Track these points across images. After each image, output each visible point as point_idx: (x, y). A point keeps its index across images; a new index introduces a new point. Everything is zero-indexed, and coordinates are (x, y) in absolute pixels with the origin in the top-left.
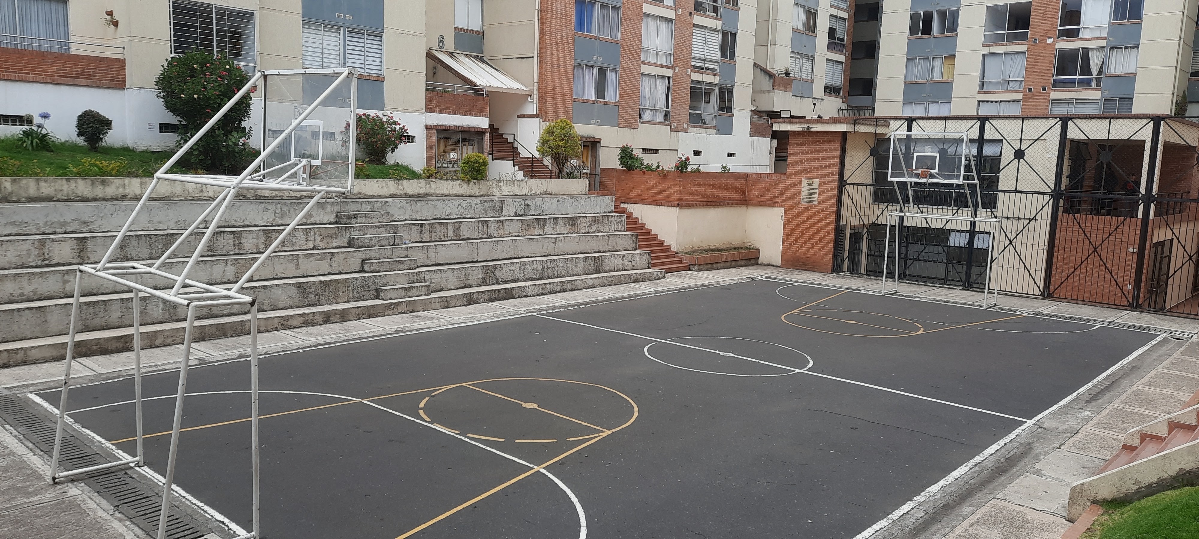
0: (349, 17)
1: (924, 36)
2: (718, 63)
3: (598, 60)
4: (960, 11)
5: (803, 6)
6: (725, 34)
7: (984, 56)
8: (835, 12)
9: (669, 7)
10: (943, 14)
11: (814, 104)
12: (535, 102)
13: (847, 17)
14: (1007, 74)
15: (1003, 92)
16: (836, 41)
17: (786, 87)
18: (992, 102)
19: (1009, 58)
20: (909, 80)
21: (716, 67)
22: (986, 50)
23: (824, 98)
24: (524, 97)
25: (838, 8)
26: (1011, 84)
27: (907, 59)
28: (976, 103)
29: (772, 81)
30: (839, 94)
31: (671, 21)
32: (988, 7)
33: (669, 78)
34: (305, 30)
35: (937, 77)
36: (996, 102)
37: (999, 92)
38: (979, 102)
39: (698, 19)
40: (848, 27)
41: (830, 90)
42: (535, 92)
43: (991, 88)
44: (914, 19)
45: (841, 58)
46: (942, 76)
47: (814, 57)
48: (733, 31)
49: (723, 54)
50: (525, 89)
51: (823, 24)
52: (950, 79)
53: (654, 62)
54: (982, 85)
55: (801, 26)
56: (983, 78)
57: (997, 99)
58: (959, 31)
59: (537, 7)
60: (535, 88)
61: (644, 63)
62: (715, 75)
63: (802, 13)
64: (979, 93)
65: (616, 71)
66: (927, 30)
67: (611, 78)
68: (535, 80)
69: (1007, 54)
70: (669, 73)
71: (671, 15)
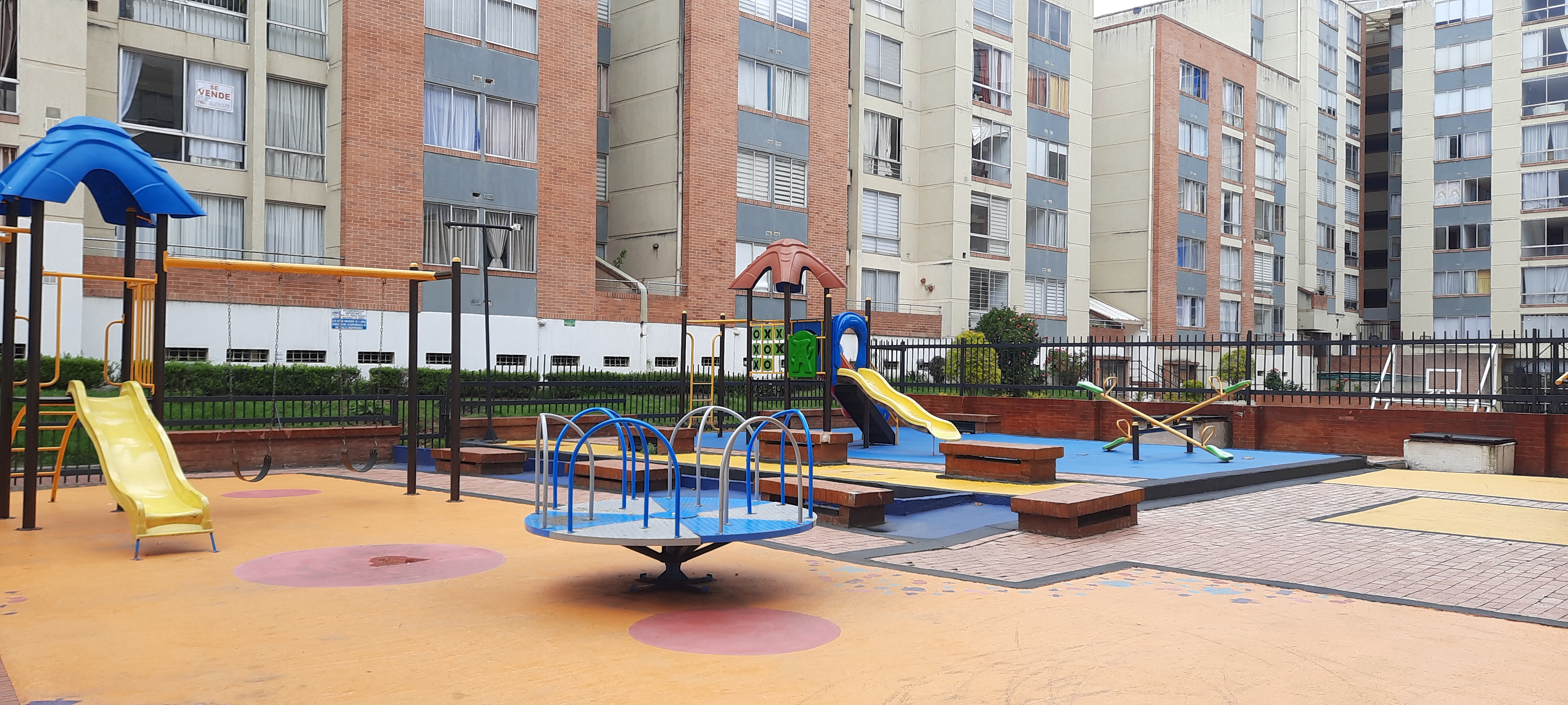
0: (1049, 270)
1: (1452, 250)
2: (1271, 285)
3: (1191, 291)
4: (1492, 226)
5: (1323, 225)
6: (1276, 257)
7: (1523, 269)
8: (1349, 227)
9: (1236, 238)
10: (1471, 229)
11: (1338, 320)
12: (1149, 331)
13: (1358, 231)
14: (1552, 288)
15: (1549, 306)
16: (1351, 256)
17: (1322, 306)
18: (1537, 315)
19: (1552, 271)
20: (1439, 294)
21: (1270, 290)
22: (1526, 264)
23: (1345, 313)
24: (1137, 327)
25: (1351, 223)
26: (1558, 298)
27: (1434, 273)
28: (1520, 317)
29: (1310, 300)
30: (1355, 309)
31: (1238, 250)
32: (1522, 222)
33: (1238, 302)
34: (1028, 284)
35: (1471, 291)
36: (1542, 315)
37: (1545, 306)
38: (1522, 316)
39: (1258, 247)
40: (1360, 241)
41: (1350, 305)
42: (1149, 322)
43: (1535, 302)
44: (1439, 234)
45: (1356, 272)
46: (1476, 288)
47: (1334, 273)
48: (1283, 255)
49: (1275, 278)
50: (1137, 319)
51: (1340, 240)
52: (1486, 293)
53: (1228, 289)
54: (1524, 298)
55: (1323, 243)
56: (1524, 291)
57: (1543, 313)
58: (1493, 245)
59: (1150, 248)
60: (1149, 318)
61: (1222, 290)
62: (1270, 297)
63: (1323, 231)
64: (1521, 307)
65: (1202, 300)
66: (1454, 242)
67: (1199, 305)
68: (1149, 312)
69: (1549, 268)
70: (1238, 298)
71: (1238, 244)
